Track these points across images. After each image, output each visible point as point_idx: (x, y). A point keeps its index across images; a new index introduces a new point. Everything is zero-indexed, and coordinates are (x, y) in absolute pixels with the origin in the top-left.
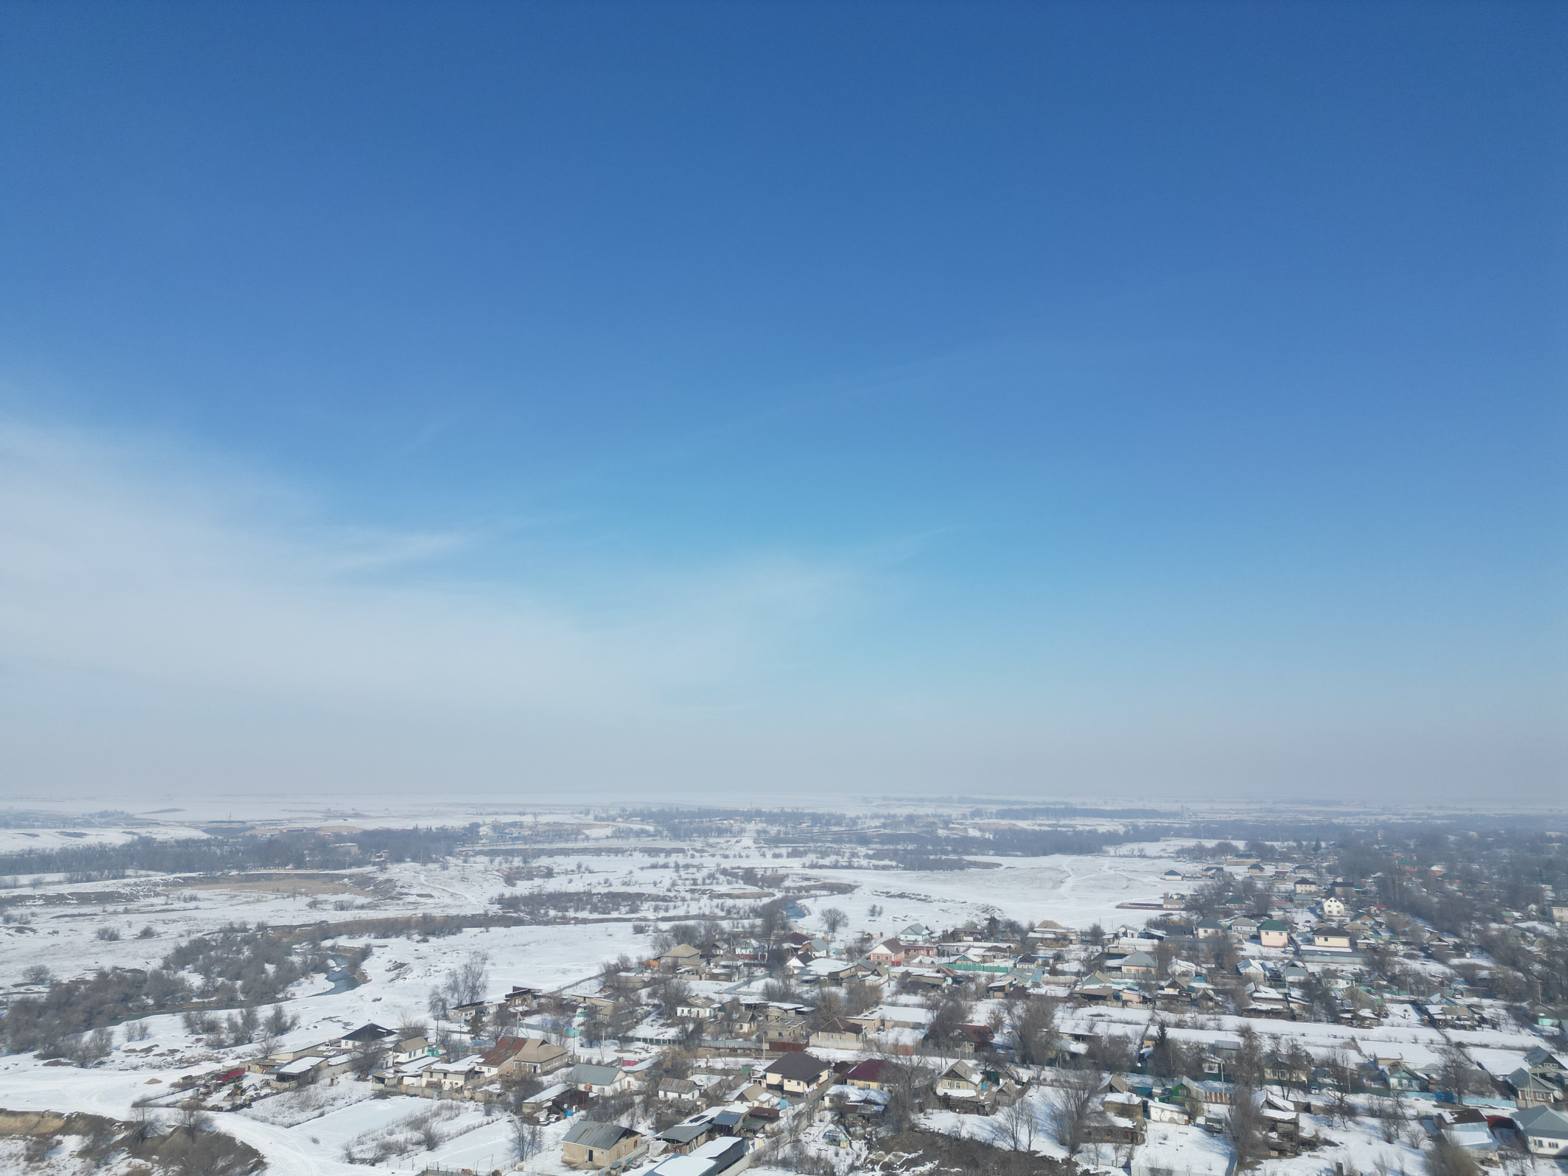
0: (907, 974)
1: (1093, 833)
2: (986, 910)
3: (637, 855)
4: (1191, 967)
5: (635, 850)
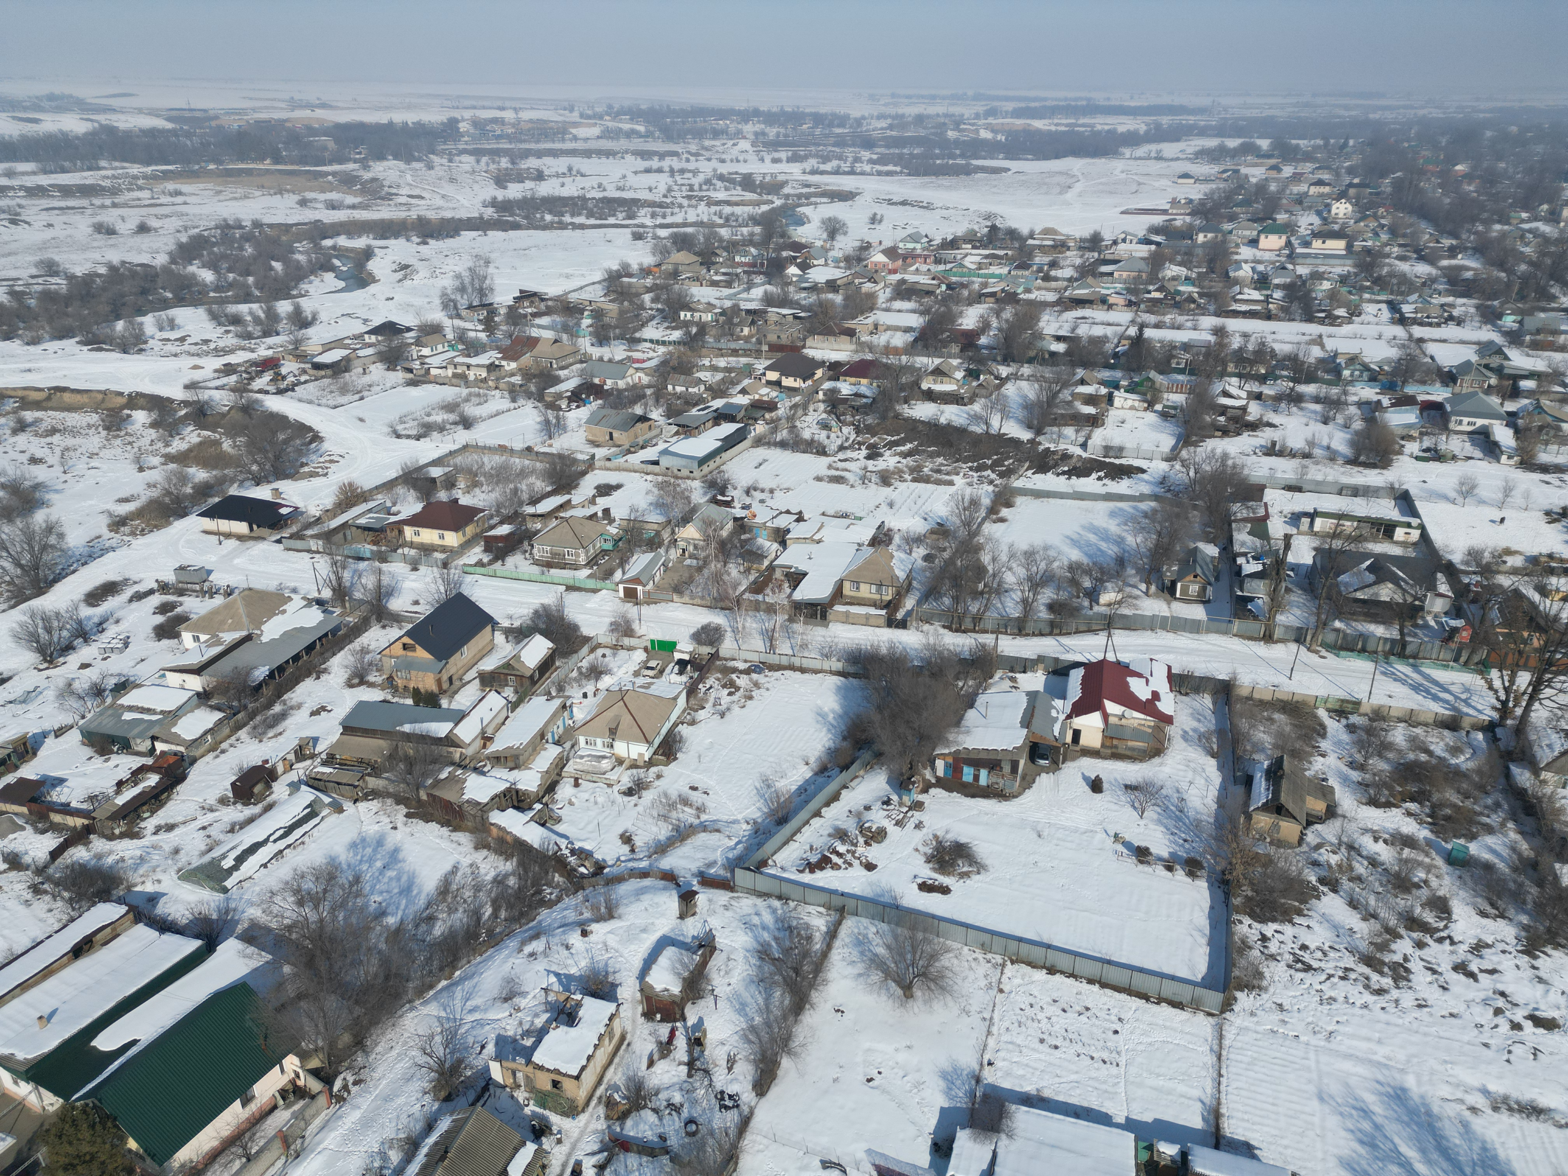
0: (903, 281)
1: (1112, 133)
2: (988, 217)
3: (629, 158)
4: (1183, 271)
5: (627, 152)
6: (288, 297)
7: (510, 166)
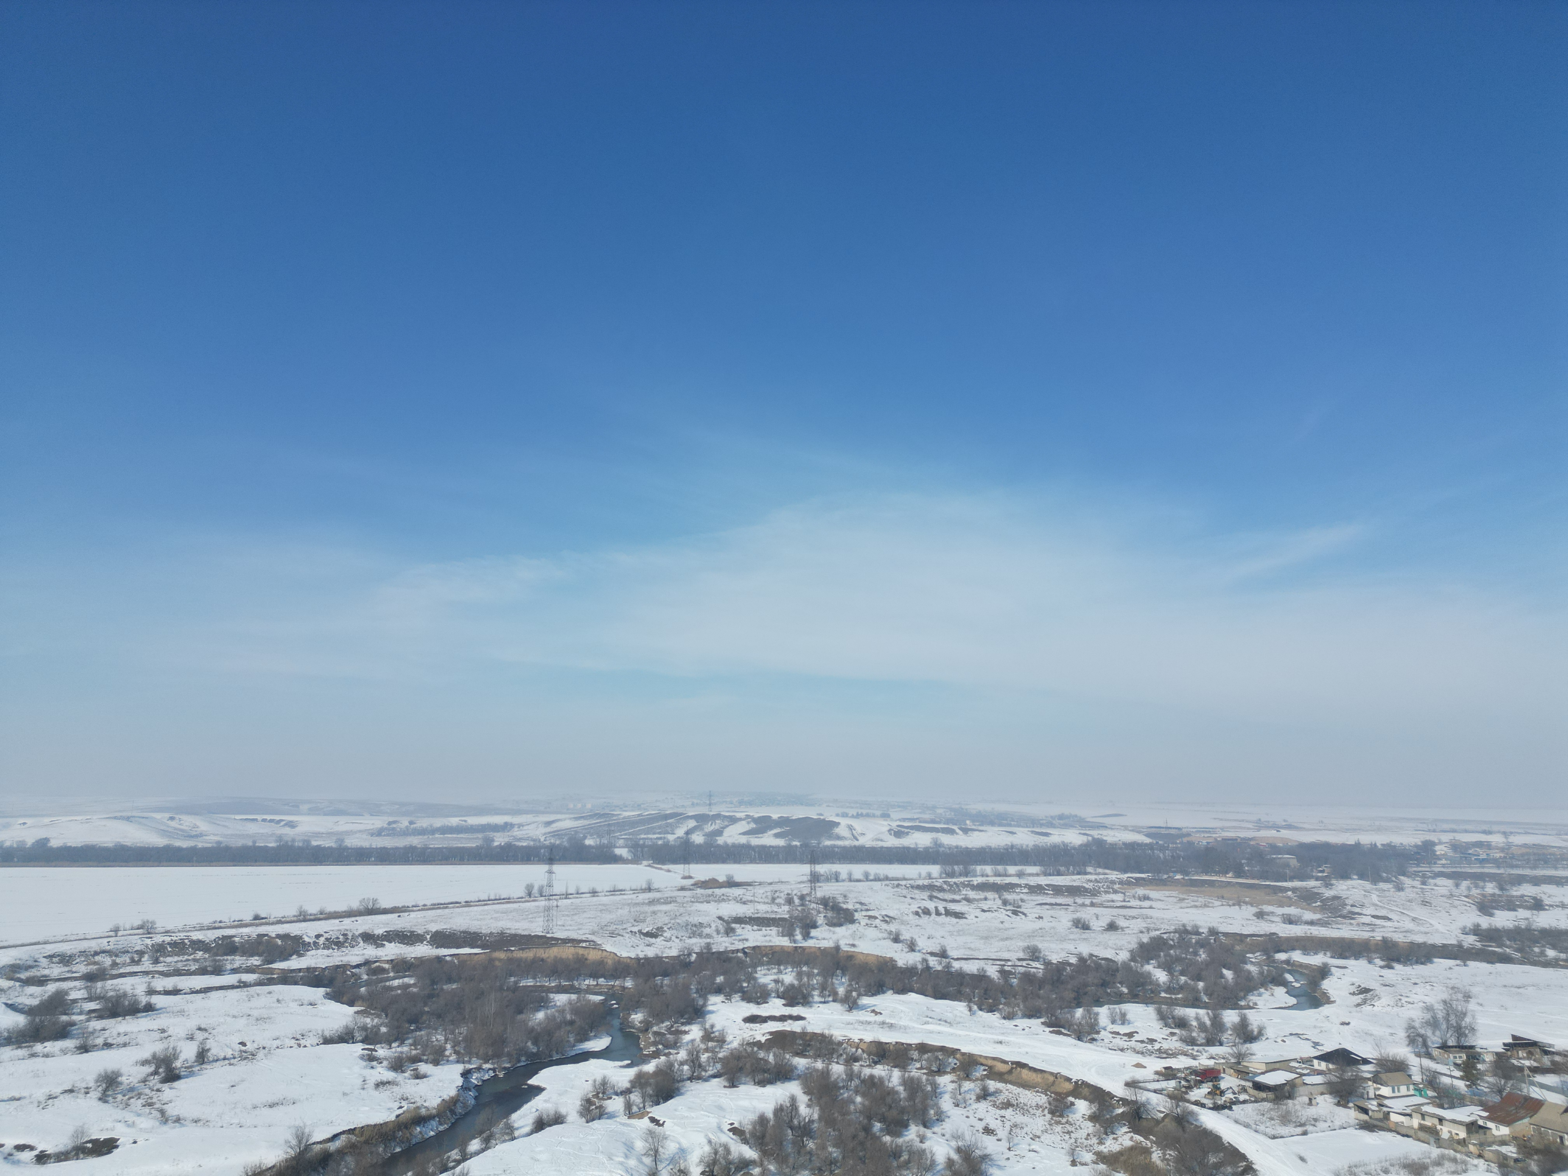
6: (1236, 1007)
7: (1497, 891)
